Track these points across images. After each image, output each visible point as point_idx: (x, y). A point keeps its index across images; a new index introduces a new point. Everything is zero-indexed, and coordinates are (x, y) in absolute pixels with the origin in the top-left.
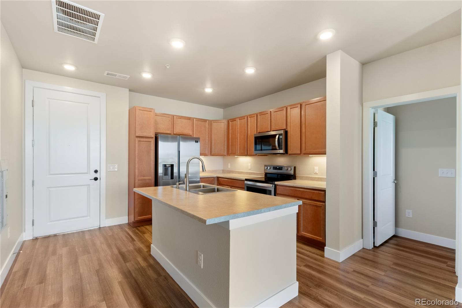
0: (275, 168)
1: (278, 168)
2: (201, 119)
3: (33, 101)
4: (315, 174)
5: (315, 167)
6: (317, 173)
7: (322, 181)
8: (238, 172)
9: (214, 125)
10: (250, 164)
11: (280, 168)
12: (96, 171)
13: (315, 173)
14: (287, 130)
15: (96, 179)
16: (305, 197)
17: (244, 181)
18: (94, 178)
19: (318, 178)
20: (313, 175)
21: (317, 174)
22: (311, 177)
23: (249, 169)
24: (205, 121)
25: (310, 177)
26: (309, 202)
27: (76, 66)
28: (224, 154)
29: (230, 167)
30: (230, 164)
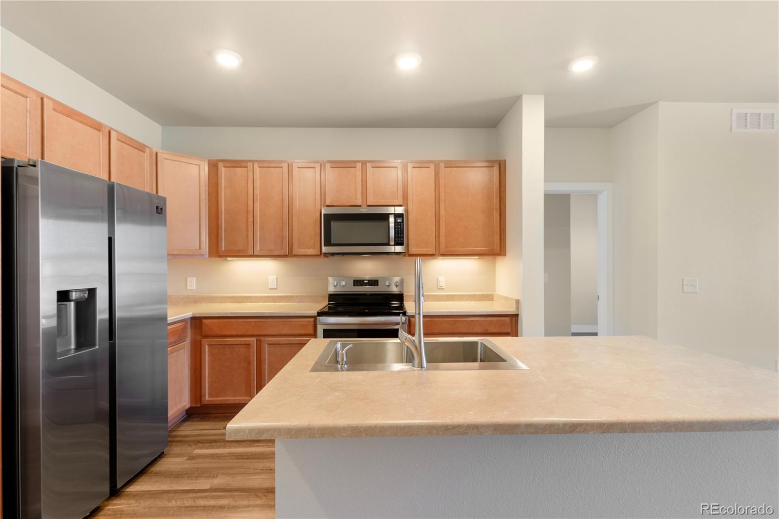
0: (358, 282)
1: (367, 282)
4: (439, 289)
5: (440, 278)
6: (443, 287)
7: (454, 301)
8: (228, 298)
11: (373, 282)
13: (439, 287)
16: (475, 331)
17: (315, 317)
19: (448, 296)
20: (436, 292)
21: (443, 289)
22: (435, 296)
23: (272, 289)
25: (431, 295)
29: (195, 288)
30: (195, 279)
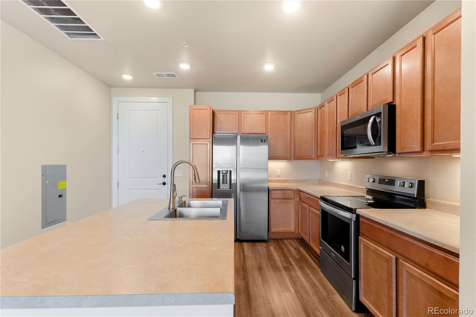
0: (382, 181)
2: (280, 111)
3: (118, 114)
8: (335, 183)
9: (300, 117)
10: (350, 172)
11: (391, 182)
12: (164, 176)
14: (394, 104)
15: (164, 184)
17: (319, 199)
18: (162, 182)
23: (349, 180)
24: (285, 113)
26: (420, 274)
27: (133, 76)
28: (313, 158)
29: (327, 176)
30: (327, 171)
